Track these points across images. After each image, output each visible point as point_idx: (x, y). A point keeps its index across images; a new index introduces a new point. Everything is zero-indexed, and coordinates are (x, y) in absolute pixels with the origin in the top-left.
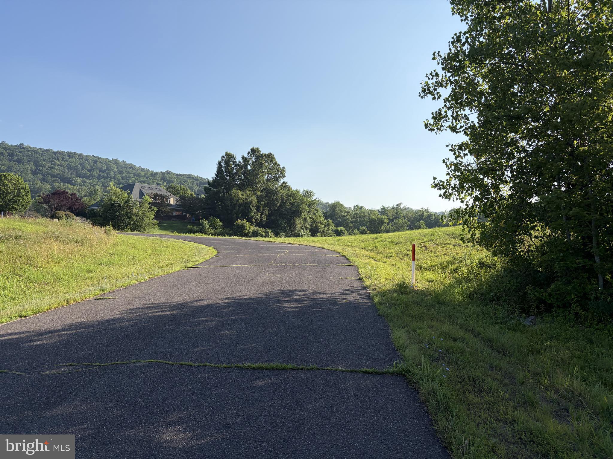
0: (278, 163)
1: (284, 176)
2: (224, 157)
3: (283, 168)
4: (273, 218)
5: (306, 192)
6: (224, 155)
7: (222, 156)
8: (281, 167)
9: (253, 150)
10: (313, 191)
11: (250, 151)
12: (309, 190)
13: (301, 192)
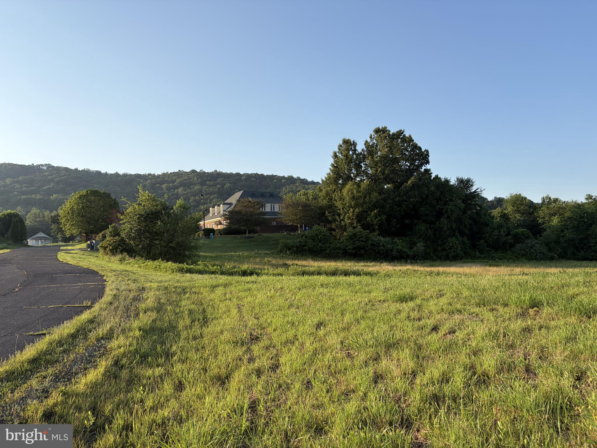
0: (419, 145)
1: (428, 162)
2: (341, 146)
3: (425, 151)
4: (407, 221)
5: (461, 181)
6: (341, 144)
7: (338, 145)
8: (423, 150)
9: (377, 131)
10: (472, 178)
11: (373, 133)
12: (465, 177)
13: (453, 182)
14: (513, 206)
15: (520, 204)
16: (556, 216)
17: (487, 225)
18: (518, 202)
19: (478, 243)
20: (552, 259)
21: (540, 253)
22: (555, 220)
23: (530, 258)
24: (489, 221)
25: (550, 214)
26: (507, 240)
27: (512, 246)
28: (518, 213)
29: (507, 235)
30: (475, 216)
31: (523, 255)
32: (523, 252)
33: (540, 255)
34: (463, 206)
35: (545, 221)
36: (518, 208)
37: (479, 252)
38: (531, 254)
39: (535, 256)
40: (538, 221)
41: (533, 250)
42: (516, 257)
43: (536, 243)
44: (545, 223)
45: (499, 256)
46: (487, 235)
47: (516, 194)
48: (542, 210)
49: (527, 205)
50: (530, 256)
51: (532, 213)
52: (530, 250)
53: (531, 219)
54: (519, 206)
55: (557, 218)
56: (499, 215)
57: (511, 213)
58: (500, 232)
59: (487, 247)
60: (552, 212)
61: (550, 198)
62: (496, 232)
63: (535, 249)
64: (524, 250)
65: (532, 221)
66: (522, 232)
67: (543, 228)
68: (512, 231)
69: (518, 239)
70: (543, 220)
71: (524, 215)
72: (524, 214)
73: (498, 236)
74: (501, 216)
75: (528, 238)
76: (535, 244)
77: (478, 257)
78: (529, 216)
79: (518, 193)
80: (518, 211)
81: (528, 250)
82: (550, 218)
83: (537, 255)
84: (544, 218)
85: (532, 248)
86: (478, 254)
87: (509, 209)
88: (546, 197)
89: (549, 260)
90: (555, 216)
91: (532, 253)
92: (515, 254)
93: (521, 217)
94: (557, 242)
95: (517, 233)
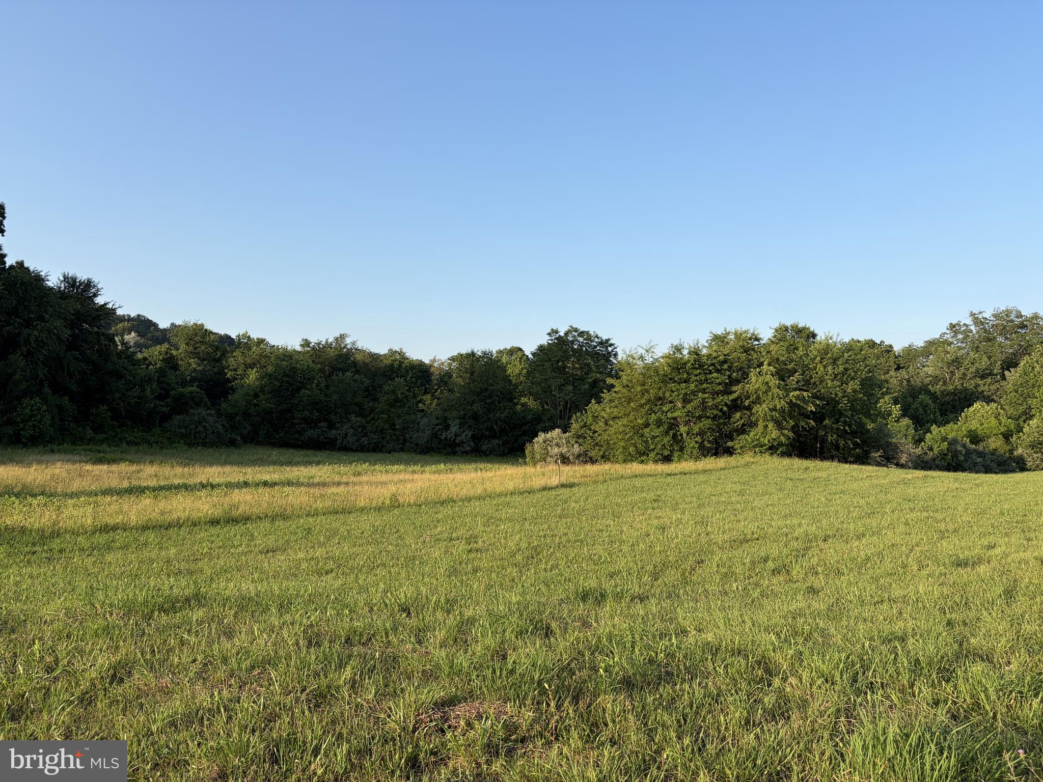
14: (187, 344)
15: (200, 342)
16: (255, 369)
17: (120, 377)
18: (198, 339)
19: (94, 411)
20: (232, 443)
21: (213, 433)
22: (253, 376)
23: (193, 441)
24: (126, 369)
25: (245, 365)
26: (156, 406)
27: (165, 418)
28: (194, 358)
29: (160, 397)
30: (95, 357)
31: (183, 436)
32: (183, 430)
33: (211, 436)
34: (66, 333)
35: (238, 375)
36: (196, 348)
37: (94, 430)
38: (197, 435)
39: (203, 439)
40: (226, 374)
41: (200, 428)
42: (169, 439)
43: (208, 415)
44: (237, 379)
45: (136, 438)
46: (117, 395)
47: (195, 324)
48: (234, 356)
49: (211, 346)
50: (195, 438)
51: (219, 360)
52: (197, 427)
53: (216, 370)
54: (198, 345)
55: (256, 372)
56: (161, 358)
57: (182, 355)
58: (143, 391)
59: (112, 420)
60: (249, 361)
61: (249, 337)
62: (136, 392)
63: (204, 426)
64: (185, 428)
65: (217, 373)
66: (191, 392)
67: (232, 388)
68: (174, 389)
69: (181, 405)
70: (233, 373)
71: (205, 362)
72: (204, 360)
73: (140, 398)
74: (164, 360)
75: (198, 404)
76: (206, 418)
77: (90, 440)
78: (213, 364)
79: (199, 323)
80: (194, 354)
81: (193, 426)
82: (245, 371)
83: (206, 437)
84: (235, 370)
85: (200, 423)
86: (89, 432)
87: (181, 350)
88: (243, 335)
89: (227, 446)
90: (252, 368)
91: (199, 432)
92: (168, 434)
93: (199, 366)
94: (246, 414)
95: (182, 395)
